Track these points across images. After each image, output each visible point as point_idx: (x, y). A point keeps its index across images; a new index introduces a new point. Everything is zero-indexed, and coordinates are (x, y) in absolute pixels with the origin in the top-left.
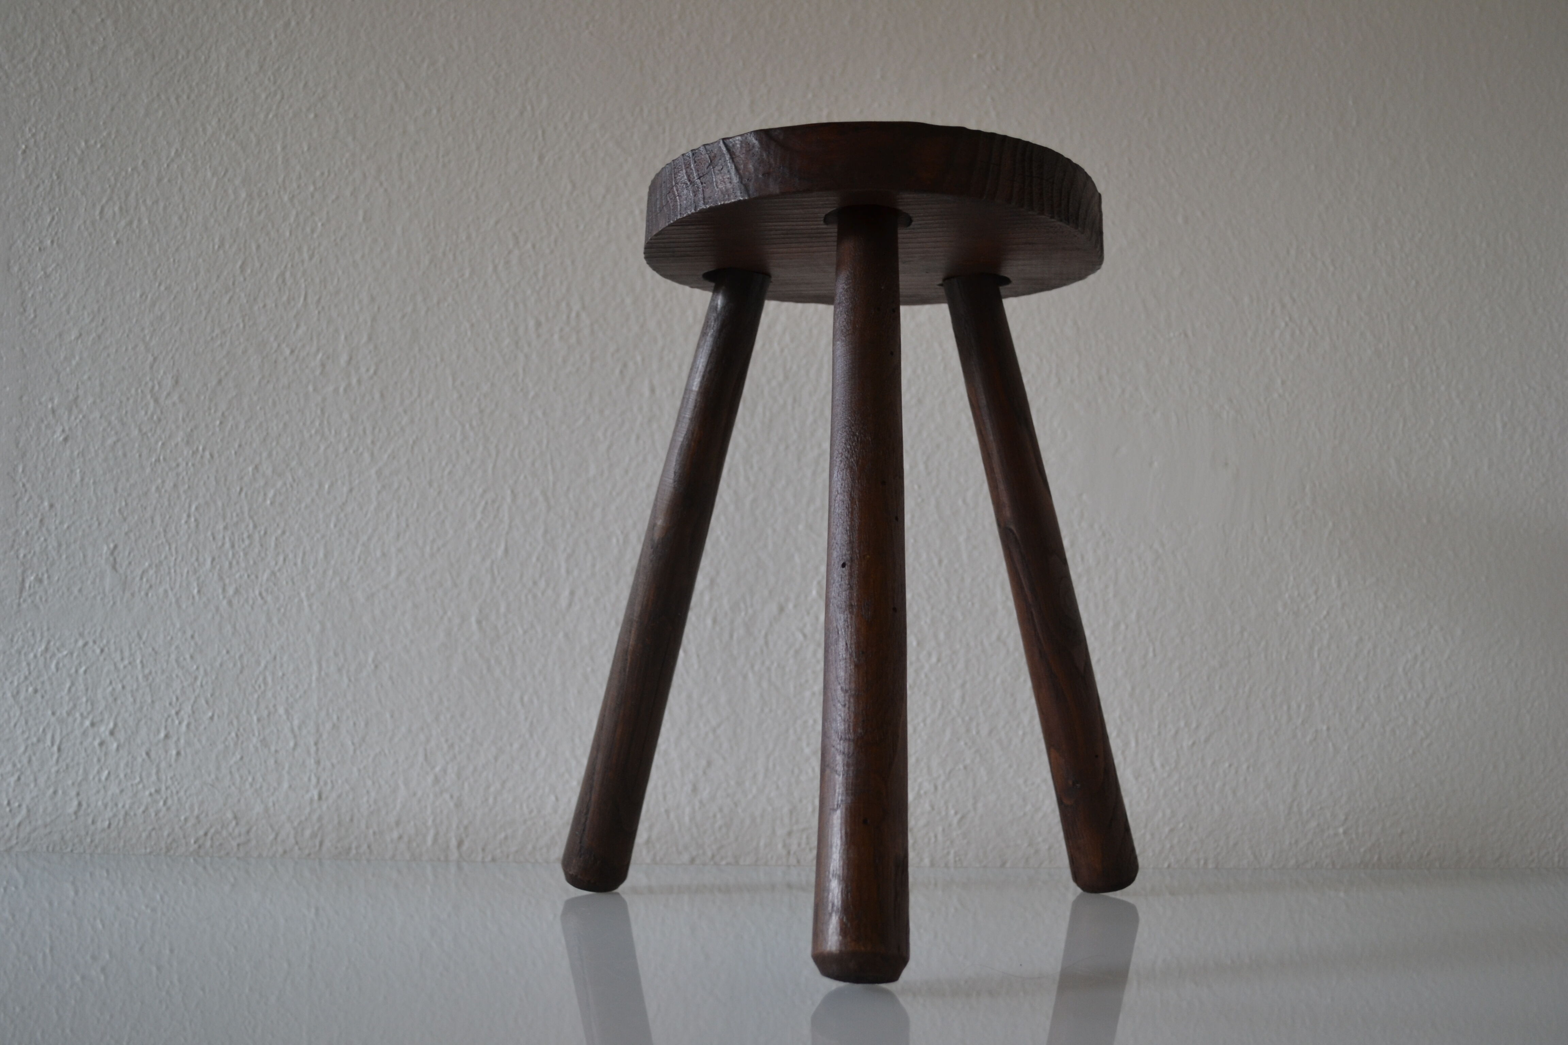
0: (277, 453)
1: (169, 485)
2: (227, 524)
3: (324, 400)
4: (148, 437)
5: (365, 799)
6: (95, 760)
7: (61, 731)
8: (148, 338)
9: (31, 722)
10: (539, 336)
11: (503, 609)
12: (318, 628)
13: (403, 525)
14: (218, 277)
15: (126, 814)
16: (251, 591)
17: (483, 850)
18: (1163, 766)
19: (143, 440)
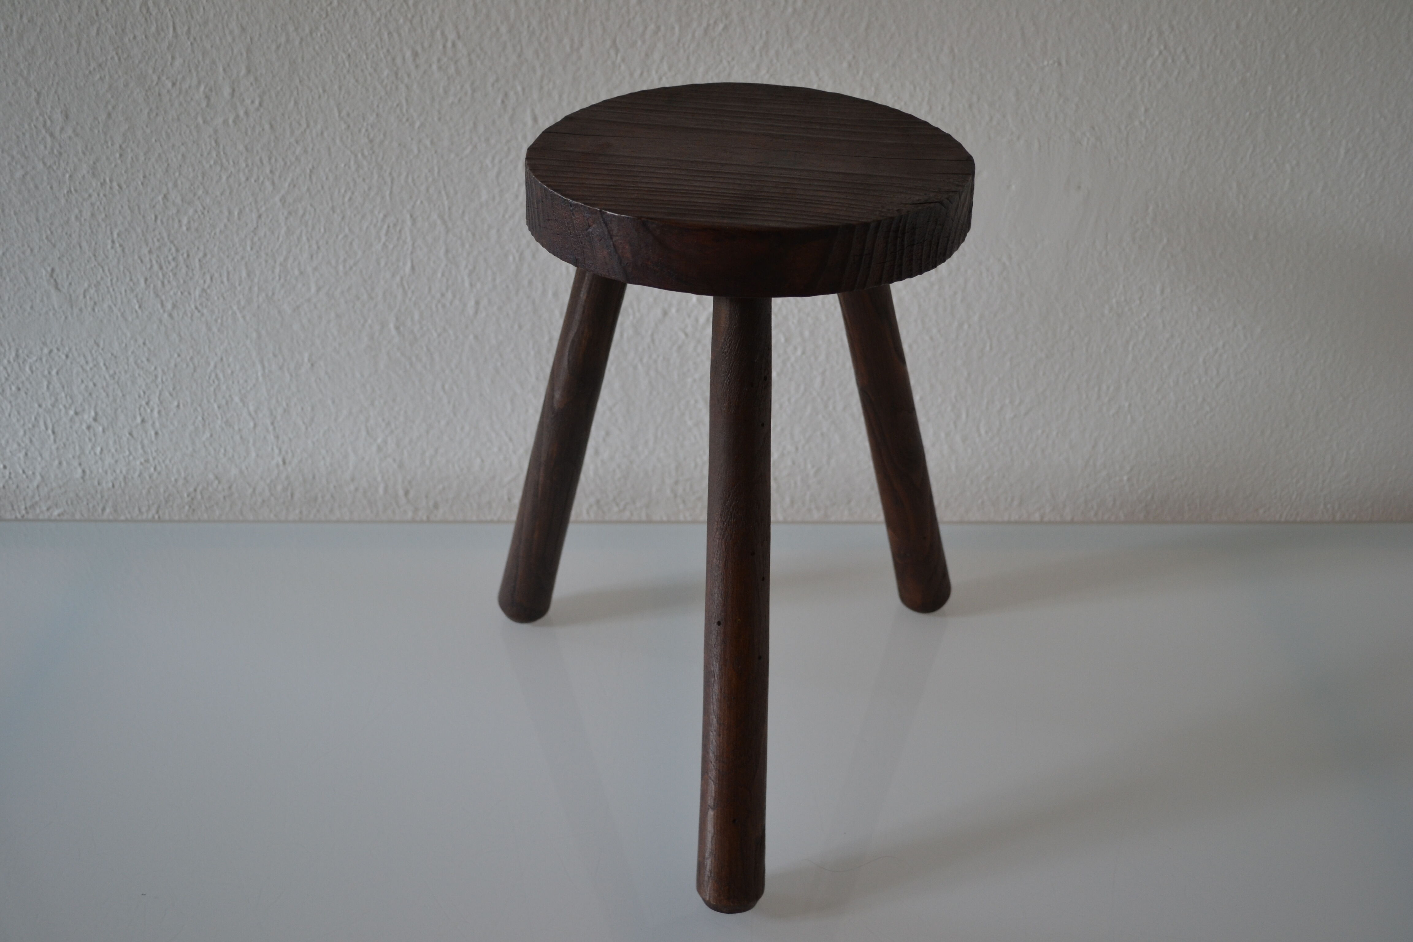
0: (182, 183)
1: (87, 214)
2: (150, 249)
3: (216, 131)
4: (53, 170)
5: (322, 463)
6: (87, 440)
7: (51, 420)
8: (25, 72)
9: (22, 413)
10: (417, 67)
11: (417, 317)
12: (254, 335)
13: (315, 247)
14: (79, 7)
15: (125, 478)
16: (187, 305)
17: (427, 497)
18: (987, 433)
19: (49, 173)
